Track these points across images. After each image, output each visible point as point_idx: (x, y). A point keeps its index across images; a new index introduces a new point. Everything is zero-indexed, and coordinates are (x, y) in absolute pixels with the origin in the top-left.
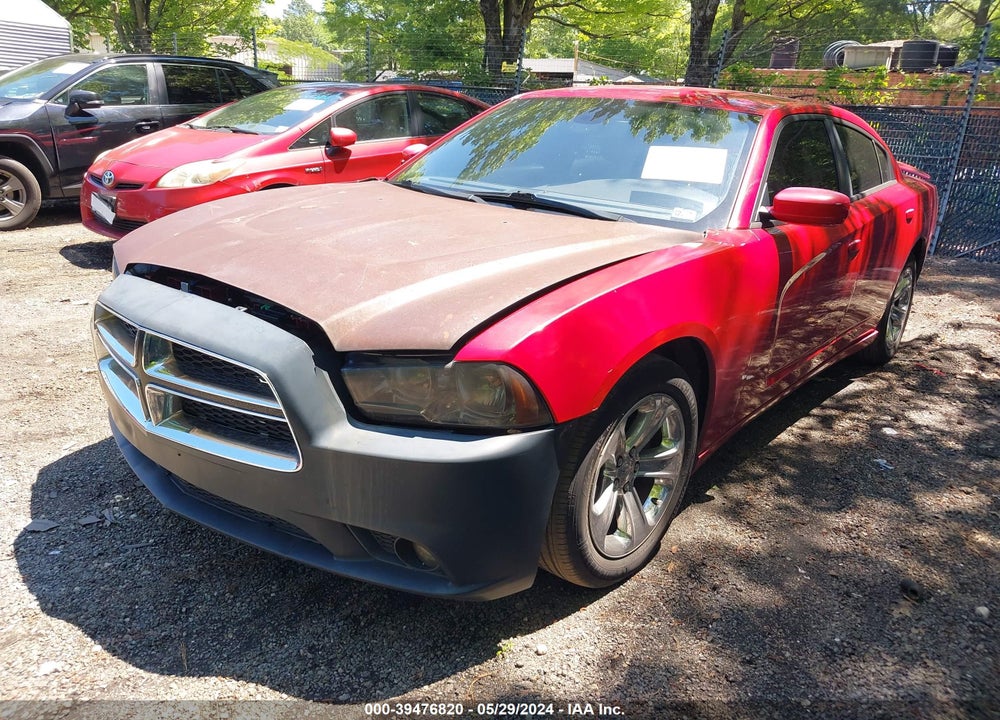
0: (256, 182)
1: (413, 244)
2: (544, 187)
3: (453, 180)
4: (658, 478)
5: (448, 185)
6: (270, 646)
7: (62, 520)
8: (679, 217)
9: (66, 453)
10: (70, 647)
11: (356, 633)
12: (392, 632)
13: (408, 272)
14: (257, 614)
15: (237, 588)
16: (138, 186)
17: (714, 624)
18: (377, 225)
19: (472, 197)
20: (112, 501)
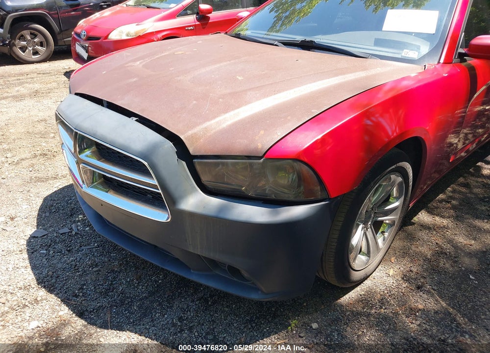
0: (160, 36)
1: (239, 78)
2: (320, 36)
3: (265, 32)
4: (386, 220)
5: (262, 36)
6: (157, 315)
7: (50, 230)
8: (407, 56)
9: (56, 189)
10: (46, 312)
11: (206, 310)
12: (227, 309)
13: (236, 99)
14: (152, 294)
15: (140, 277)
16: (98, 39)
17: (420, 312)
18: (218, 65)
19: (276, 43)
20: (77, 219)
